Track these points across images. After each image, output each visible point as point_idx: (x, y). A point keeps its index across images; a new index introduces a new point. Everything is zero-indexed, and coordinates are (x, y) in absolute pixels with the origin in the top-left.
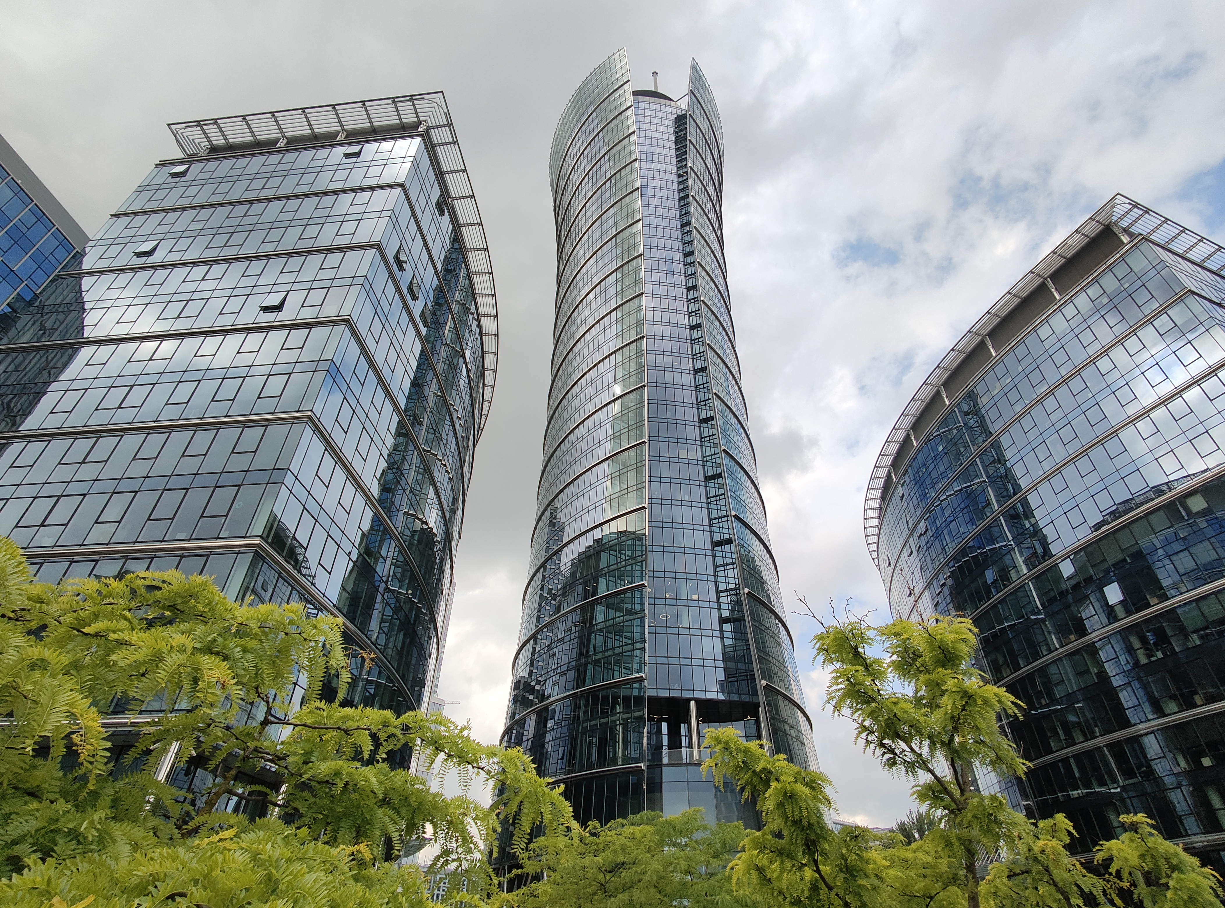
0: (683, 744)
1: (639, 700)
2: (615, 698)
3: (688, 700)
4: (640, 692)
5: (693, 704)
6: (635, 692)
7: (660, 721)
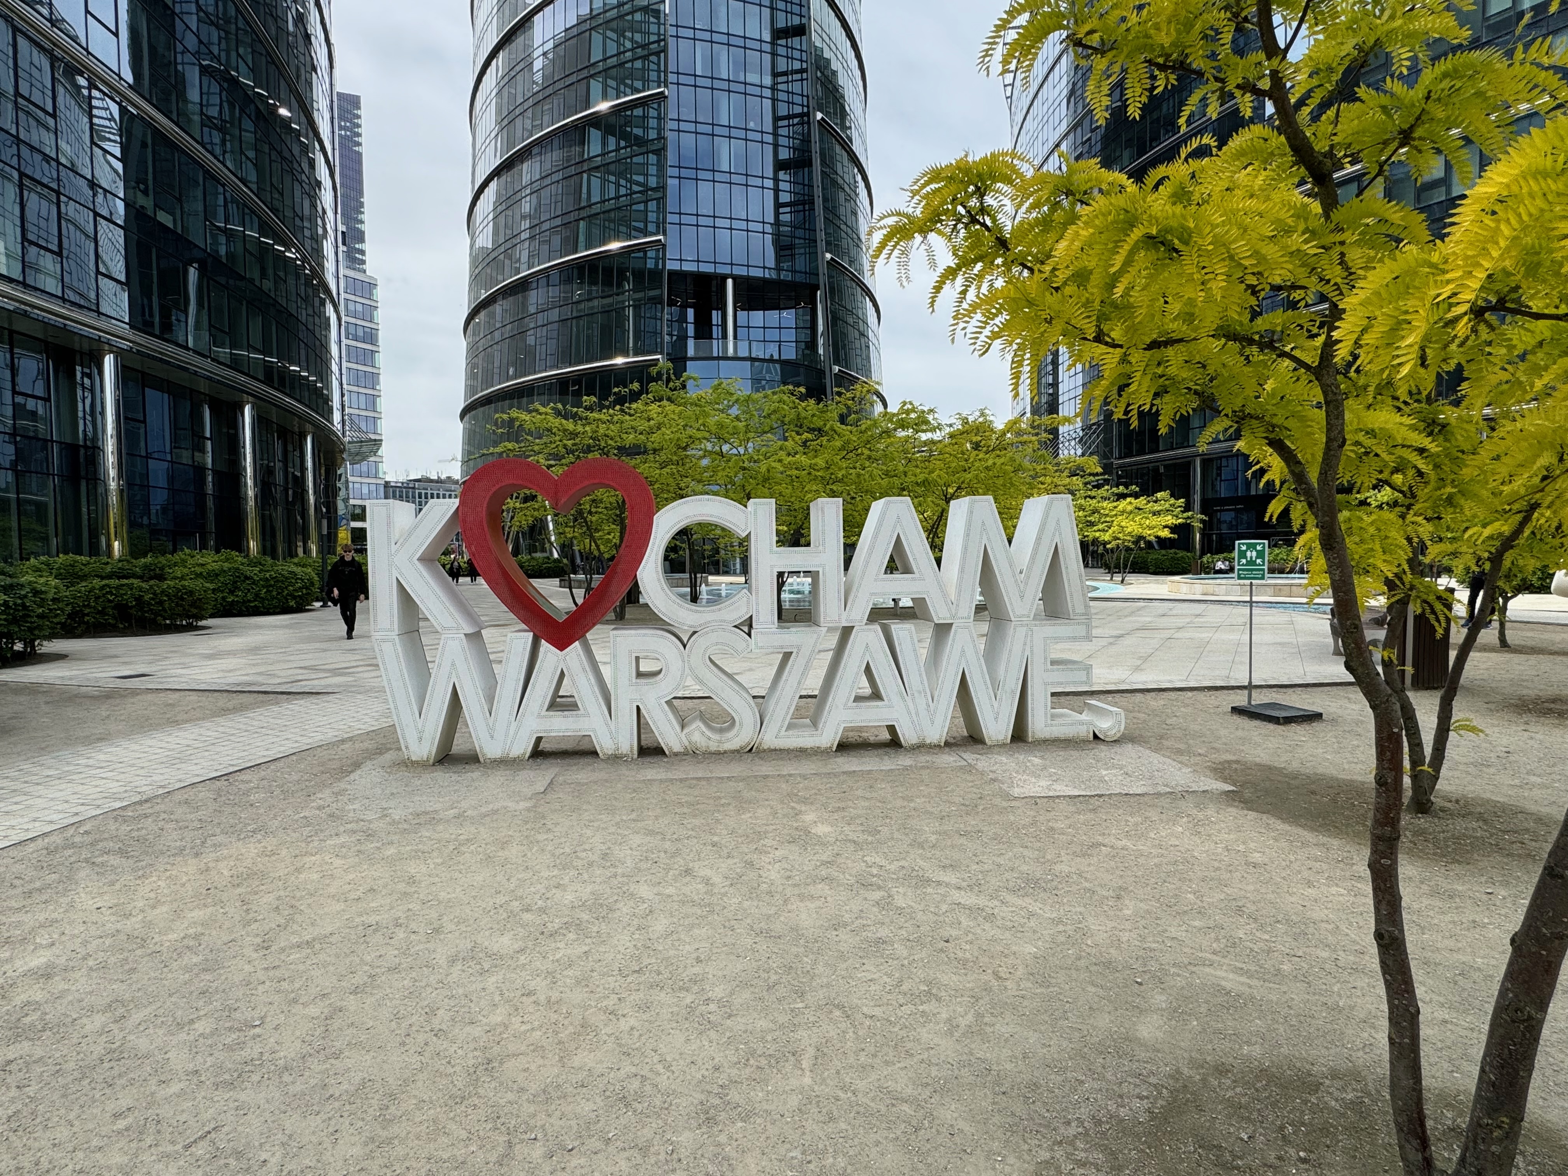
0: (715, 336)
1: (656, 275)
2: (622, 273)
3: (724, 278)
4: (657, 264)
5: (730, 282)
6: (650, 264)
7: (684, 307)
